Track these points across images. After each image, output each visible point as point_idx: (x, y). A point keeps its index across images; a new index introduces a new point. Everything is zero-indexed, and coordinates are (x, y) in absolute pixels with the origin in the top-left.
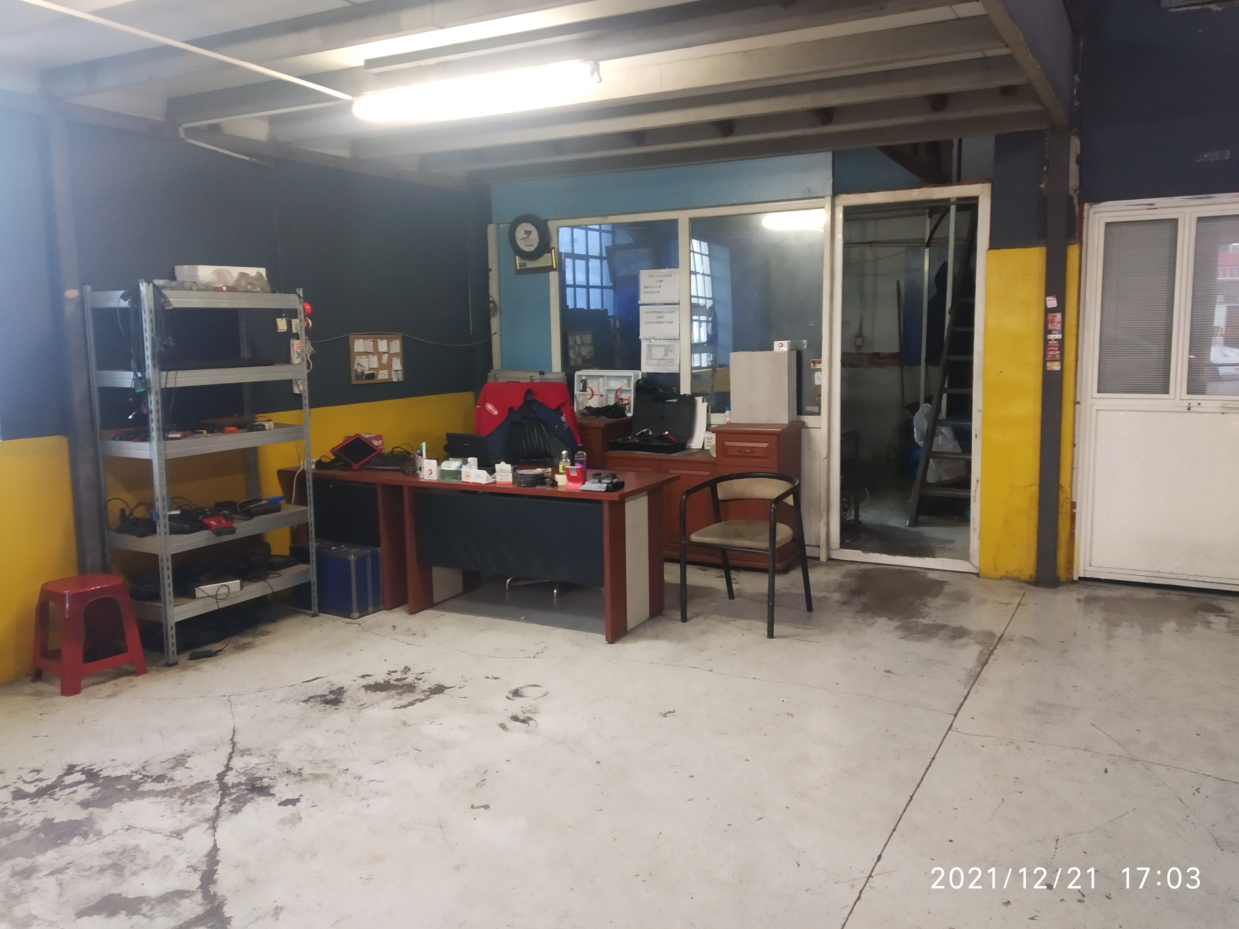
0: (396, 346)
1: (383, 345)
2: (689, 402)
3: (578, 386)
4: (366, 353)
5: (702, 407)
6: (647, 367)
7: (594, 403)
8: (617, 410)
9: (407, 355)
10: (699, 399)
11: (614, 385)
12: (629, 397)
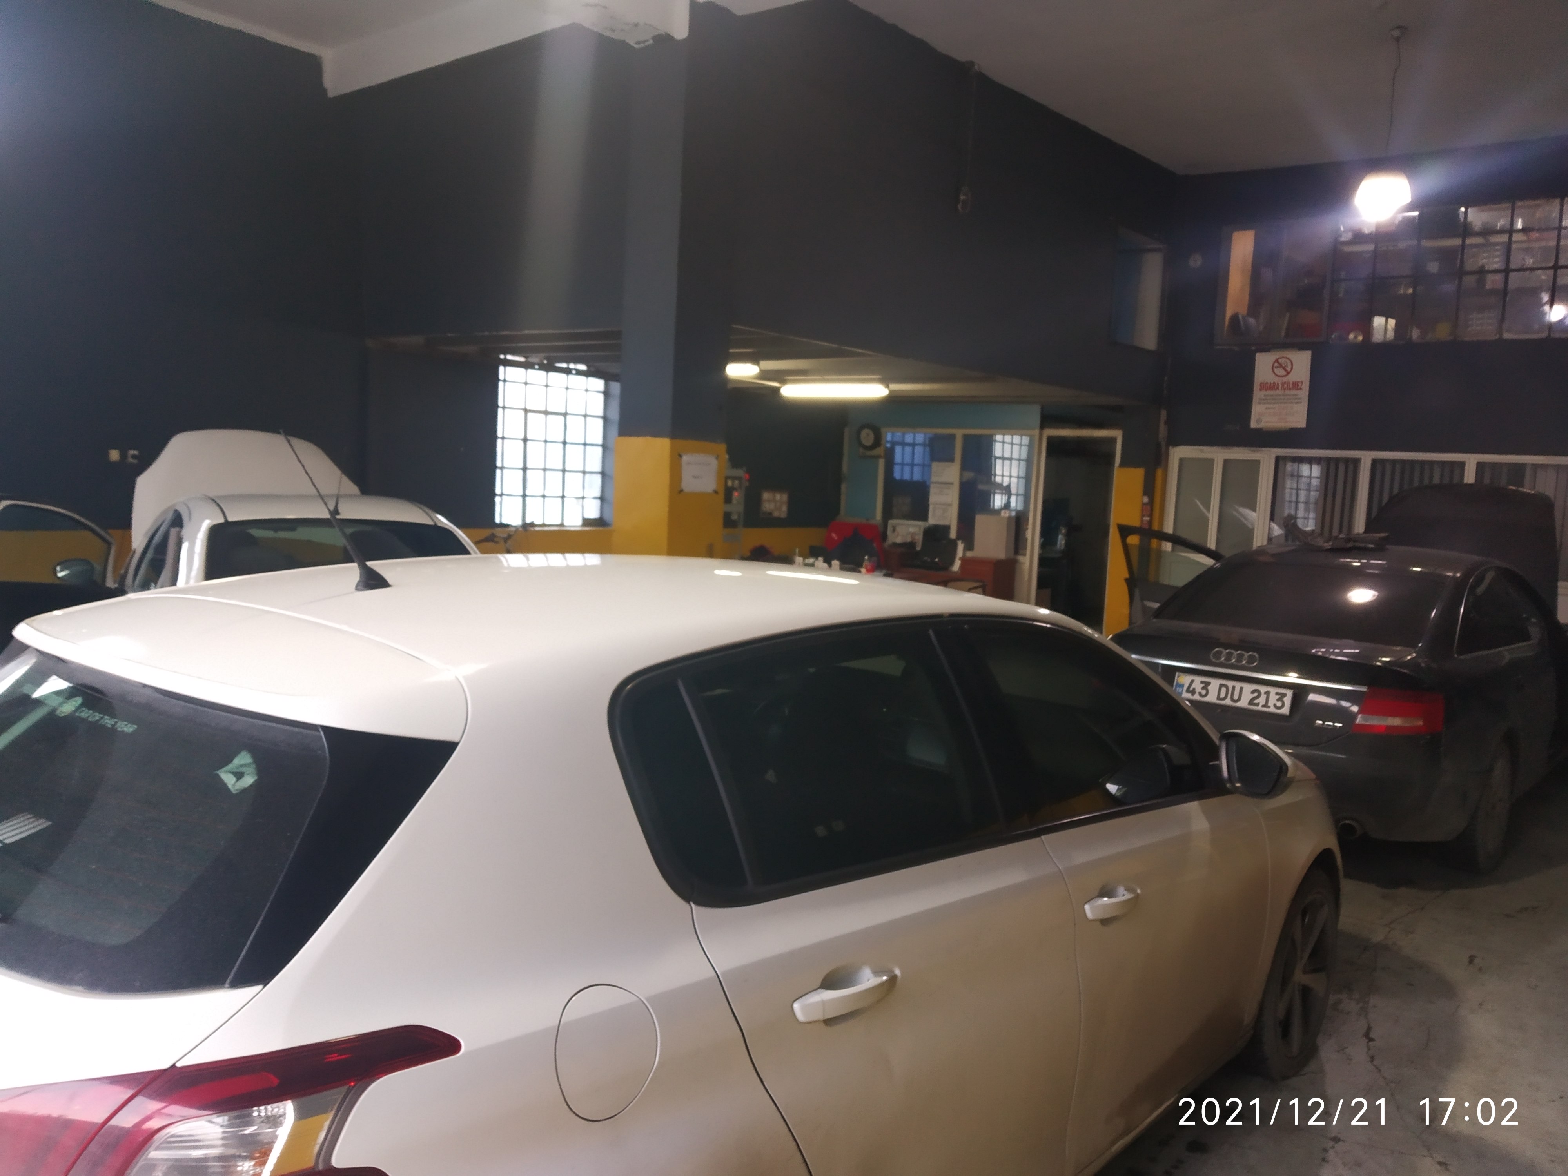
0: (785, 497)
1: (778, 497)
2: (954, 544)
3: (889, 529)
4: (769, 501)
5: (961, 547)
6: (932, 521)
7: (899, 540)
8: (911, 545)
9: (791, 504)
10: (959, 542)
11: (912, 530)
12: (919, 538)
